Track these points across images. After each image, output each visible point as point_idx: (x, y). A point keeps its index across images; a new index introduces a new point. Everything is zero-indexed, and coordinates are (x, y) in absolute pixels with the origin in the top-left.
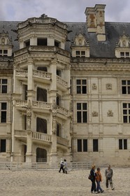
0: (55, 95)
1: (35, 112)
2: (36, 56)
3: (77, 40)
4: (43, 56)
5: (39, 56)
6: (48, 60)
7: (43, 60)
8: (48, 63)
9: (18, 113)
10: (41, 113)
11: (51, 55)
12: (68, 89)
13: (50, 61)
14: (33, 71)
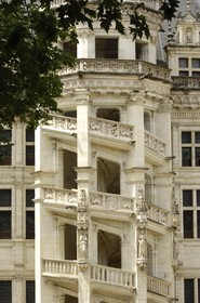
0: (142, 177)
1: (94, 219)
2: (95, 83)
3: (180, 30)
4: (113, 84)
5: (105, 83)
6: (123, 94)
7: (112, 93)
8: (122, 101)
9: (49, 219)
10: (108, 221)
11: (131, 83)
12: (168, 159)
13: (129, 96)
14: (90, 119)
